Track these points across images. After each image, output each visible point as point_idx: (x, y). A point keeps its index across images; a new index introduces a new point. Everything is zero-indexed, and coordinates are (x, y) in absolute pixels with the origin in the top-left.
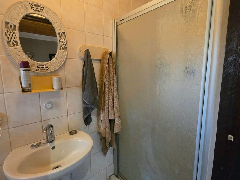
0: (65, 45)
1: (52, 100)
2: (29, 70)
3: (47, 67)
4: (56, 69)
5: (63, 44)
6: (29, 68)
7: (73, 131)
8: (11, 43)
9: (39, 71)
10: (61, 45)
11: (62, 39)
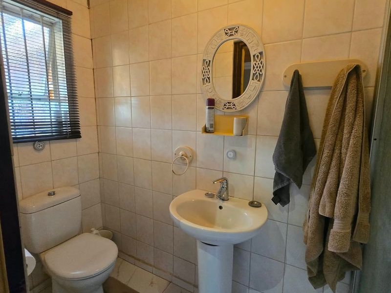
0: (261, 71)
1: (237, 149)
2: (213, 108)
3: (234, 105)
4: (244, 107)
5: (258, 70)
6: (214, 105)
7: (256, 203)
8: (205, 80)
9: (226, 110)
10: (254, 73)
11: (257, 63)
